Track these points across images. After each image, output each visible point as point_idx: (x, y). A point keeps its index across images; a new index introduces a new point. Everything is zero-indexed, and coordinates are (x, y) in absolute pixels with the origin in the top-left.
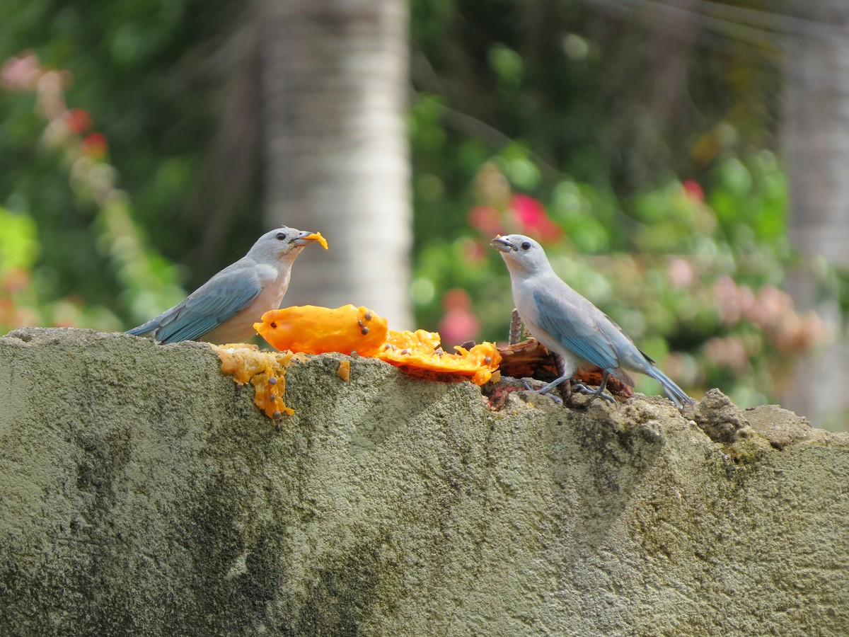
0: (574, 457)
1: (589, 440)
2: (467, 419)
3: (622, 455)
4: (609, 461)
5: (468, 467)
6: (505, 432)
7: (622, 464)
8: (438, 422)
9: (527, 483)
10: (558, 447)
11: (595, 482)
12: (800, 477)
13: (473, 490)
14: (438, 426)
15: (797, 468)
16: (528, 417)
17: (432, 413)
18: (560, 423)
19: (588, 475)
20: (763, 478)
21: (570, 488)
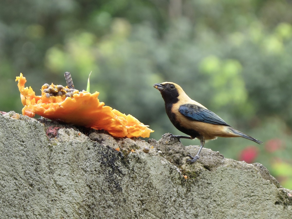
0: (97, 170)
1: (105, 160)
2: (38, 144)
3: (124, 170)
4: (116, 173)
5: (39, 174)
6: (59, 153)
7: (124, 175)
8: (22, 145)
9: (71, 185)
10: (88, 163)
11: (109, 185)
12: (221, 187)
13: (42, 188)
14: (22, 148)
15: (220, 181)
16: (71, 144)
17: (18, 140)
18: (89, 149)
19: (104, 181)
20: (201, 187)
21: (95, 189)
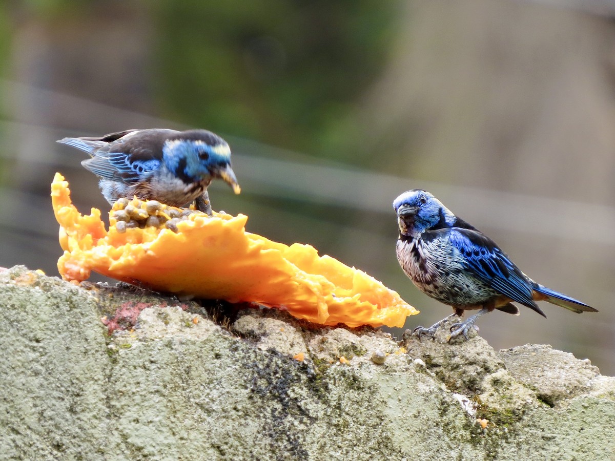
0: (239, 407)
1: (262, 383)
2: (76, 347)
3: (314, 407)
4: (292, 415)
5: (78, 419)
6: (135, 367)
7: (314, 420)
8: (34, 349)
9: (169, 446)
10: (215, 391)
11: (271, 445)
12: (582, 446)
13: (86, 453)
14: (32, 355)
15: (577, 432)
16: (169, 345)
17: (24, 335)
18: (218, 356)
19: (260, 436)
20: (527, 447)
21: (234, 455)
